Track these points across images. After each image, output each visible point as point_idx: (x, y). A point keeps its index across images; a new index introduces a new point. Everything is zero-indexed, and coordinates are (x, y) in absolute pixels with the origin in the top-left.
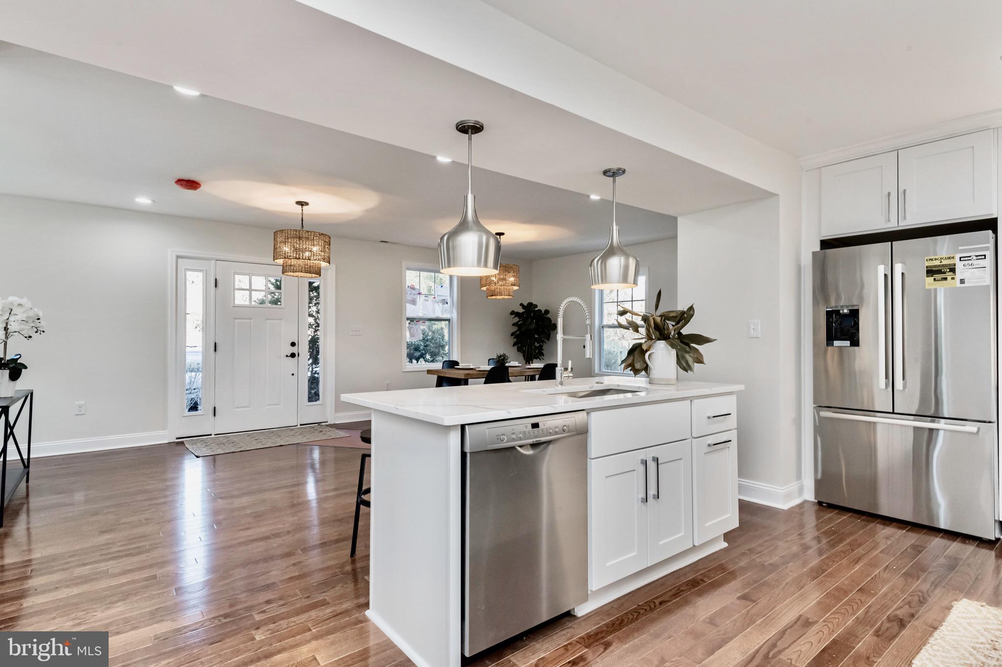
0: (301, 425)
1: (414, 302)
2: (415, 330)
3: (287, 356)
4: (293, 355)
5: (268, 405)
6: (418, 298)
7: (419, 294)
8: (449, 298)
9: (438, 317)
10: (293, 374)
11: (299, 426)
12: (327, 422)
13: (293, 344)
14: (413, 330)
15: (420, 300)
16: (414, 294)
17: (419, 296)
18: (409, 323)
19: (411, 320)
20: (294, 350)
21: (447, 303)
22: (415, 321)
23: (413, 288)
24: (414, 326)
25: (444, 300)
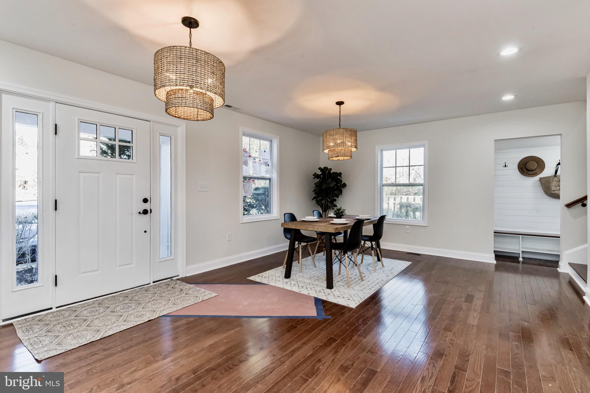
0: (154, 282)
1: (246, 163)
2: (248, 187)
3: (140, 213)
4: (145, 212)
5: (120, 266)
6: (249, 159)
7: (250, 156)
8: (270, 161)
9: (263, 176)
10: (145, 232)
11: (152, 284)
12: (178, 276)
13: (145, 201)
14: (246, 187)
15: (250, 162)
16: (246, 157)
17: (249, 158)
18: (243, 181)
19: (245, 178)
20: (147, 206)
21: (268, 165)
22: (247, 180)
23: (246, 152)
24: (246, 184)
25: (266, 162)
